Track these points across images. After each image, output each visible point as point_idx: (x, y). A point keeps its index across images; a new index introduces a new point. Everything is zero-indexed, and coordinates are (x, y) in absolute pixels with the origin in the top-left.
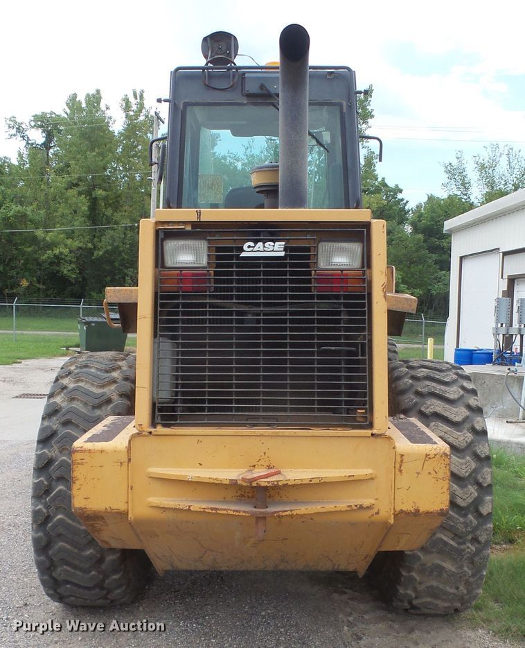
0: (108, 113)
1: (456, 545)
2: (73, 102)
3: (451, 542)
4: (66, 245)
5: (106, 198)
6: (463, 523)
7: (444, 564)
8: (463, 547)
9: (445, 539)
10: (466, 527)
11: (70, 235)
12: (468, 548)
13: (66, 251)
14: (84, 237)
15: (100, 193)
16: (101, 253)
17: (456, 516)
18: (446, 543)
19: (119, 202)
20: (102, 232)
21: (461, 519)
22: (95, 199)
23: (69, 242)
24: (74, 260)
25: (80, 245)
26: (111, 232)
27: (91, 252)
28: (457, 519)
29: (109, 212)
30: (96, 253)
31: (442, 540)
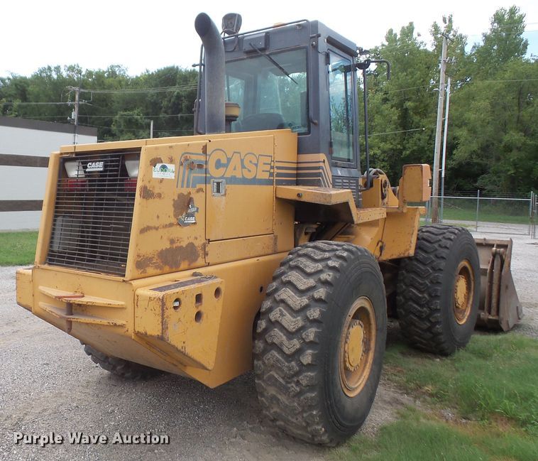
0: (419, 40)
1: (284, 383)
2: (390, 36)
3: (281, 380)
4: (379, 148)
5: (416, 108)
6: (288, 367)
7: (280, 397)
8: (289, 385)
9: (276, 376)
10: (290, 370)
11: (384, 139)
12: (292, 387)
13: (378, 152)
14: (395, 140)
15: (409, 104)
16: (408, 152)
17: (283, 360)
18: (276, 380)
19: (427, 110)
20: (411, 135)
21: (286, 364)
22: (406, 109)
23: (381, 145)
24: (386, 159)
25: (391, 146)
26: (417, 135)
27: (401, 152)
28: (283, 363)
29: (416, 119)
30: (404, 153)
31: (273, 376)
